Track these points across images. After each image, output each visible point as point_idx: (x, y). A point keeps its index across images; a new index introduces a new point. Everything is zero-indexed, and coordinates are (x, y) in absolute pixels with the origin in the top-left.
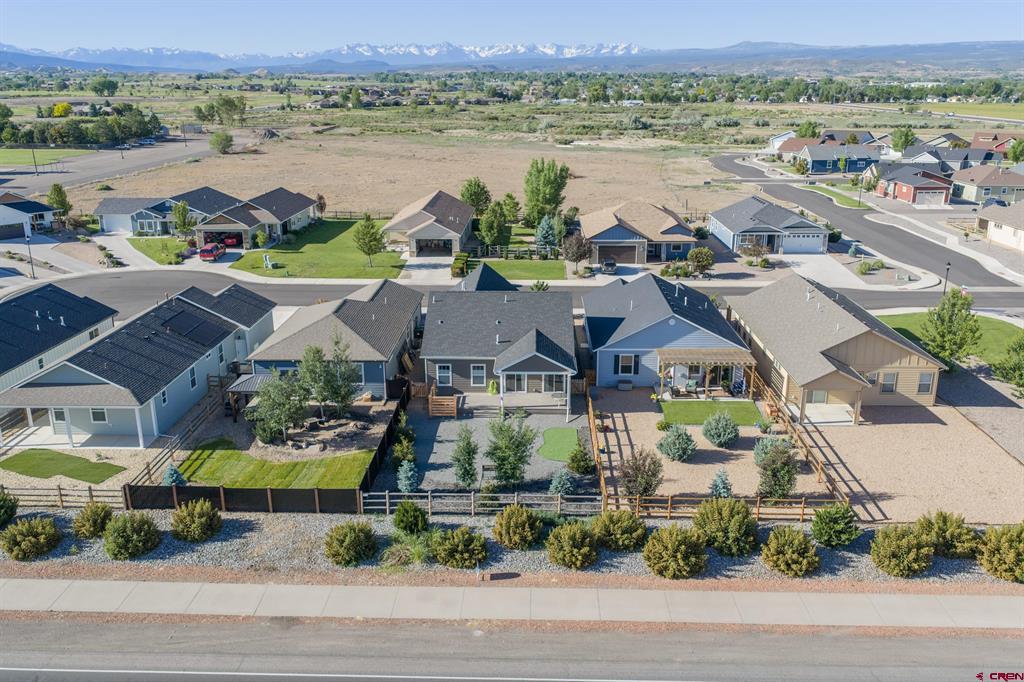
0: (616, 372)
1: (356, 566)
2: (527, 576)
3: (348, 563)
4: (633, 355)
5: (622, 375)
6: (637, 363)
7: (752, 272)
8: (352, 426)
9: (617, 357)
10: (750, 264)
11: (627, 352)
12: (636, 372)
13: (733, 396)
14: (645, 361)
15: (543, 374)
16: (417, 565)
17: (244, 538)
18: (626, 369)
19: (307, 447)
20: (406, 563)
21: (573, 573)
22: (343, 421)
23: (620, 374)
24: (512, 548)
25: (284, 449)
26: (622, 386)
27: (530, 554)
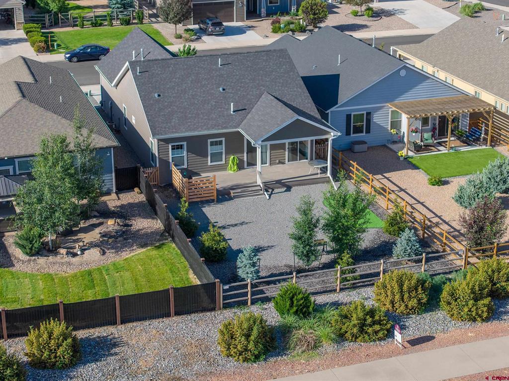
0: (348, 133)
1: (265, 360)
2: (439, 336)
3: (257, 357)
4: (365, 113)
5: (354, 136)
6: (369, 121)
7: (364, 23)
8: (111, 224)
9: (349, 117)
10: (356, 14)
11: (357, 109)
12: (368, 131)
13: (469, 145)
14: (377, 118)
15: (287, 141)
16: (328, 347)
17: (116, 354)
18: (358, 130)
19: (83, 253)
20: (315, 347)
21: (480, 326)
22: (94, 221)
23: (352, 135)
24: (408, 314)
25: (58, 258)
26: (357, 148)
27: (428, 316)
